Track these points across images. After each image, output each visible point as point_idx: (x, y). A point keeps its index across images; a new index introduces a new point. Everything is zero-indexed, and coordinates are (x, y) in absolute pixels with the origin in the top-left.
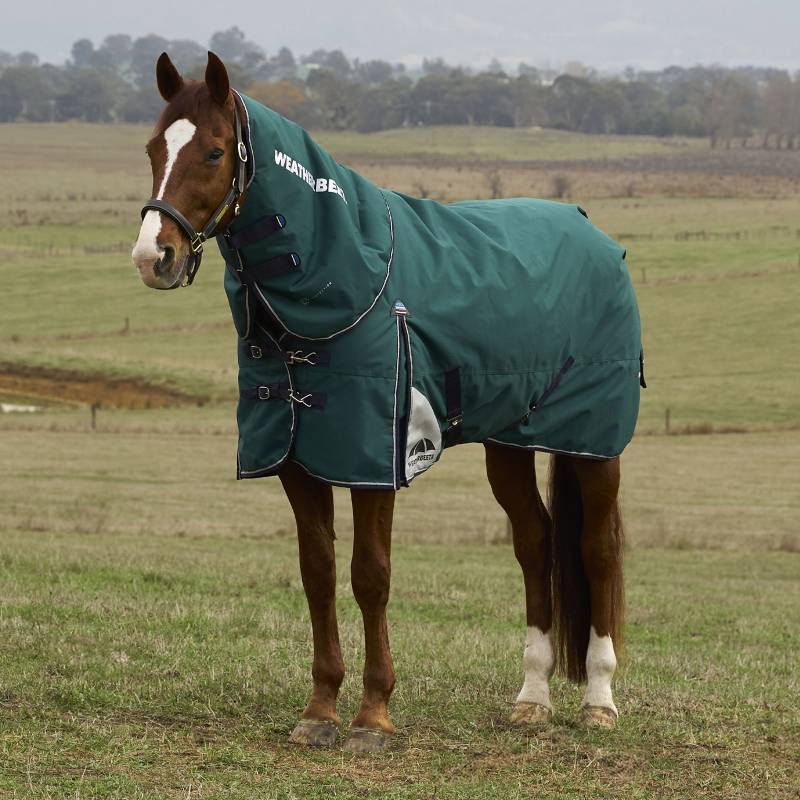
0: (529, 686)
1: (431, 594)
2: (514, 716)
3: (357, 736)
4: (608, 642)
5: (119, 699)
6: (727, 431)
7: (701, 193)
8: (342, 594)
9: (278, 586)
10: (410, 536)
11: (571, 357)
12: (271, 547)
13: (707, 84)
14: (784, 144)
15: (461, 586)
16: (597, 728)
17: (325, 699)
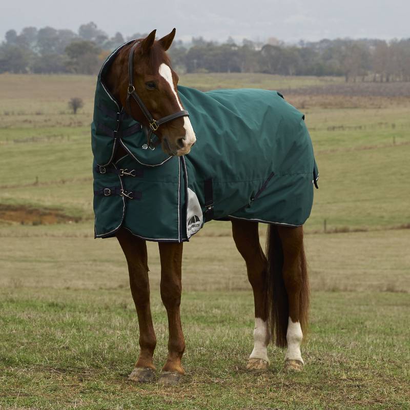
0: (256, 350)
1: (202, 311)
2: (248, 366)
3: (165, 376)
4: (298, 325)
5: (37, 360)
6: (356, 231)
7: (341, 106)
8: (155, 311)
9: (120, 308)
10: (190, 287)
11: (273, 173)
12: (115, 294)
13: (343, 48)
14: (384, 79)
15: (218, 308)
16: (293, 371)
17: (147, 357)
